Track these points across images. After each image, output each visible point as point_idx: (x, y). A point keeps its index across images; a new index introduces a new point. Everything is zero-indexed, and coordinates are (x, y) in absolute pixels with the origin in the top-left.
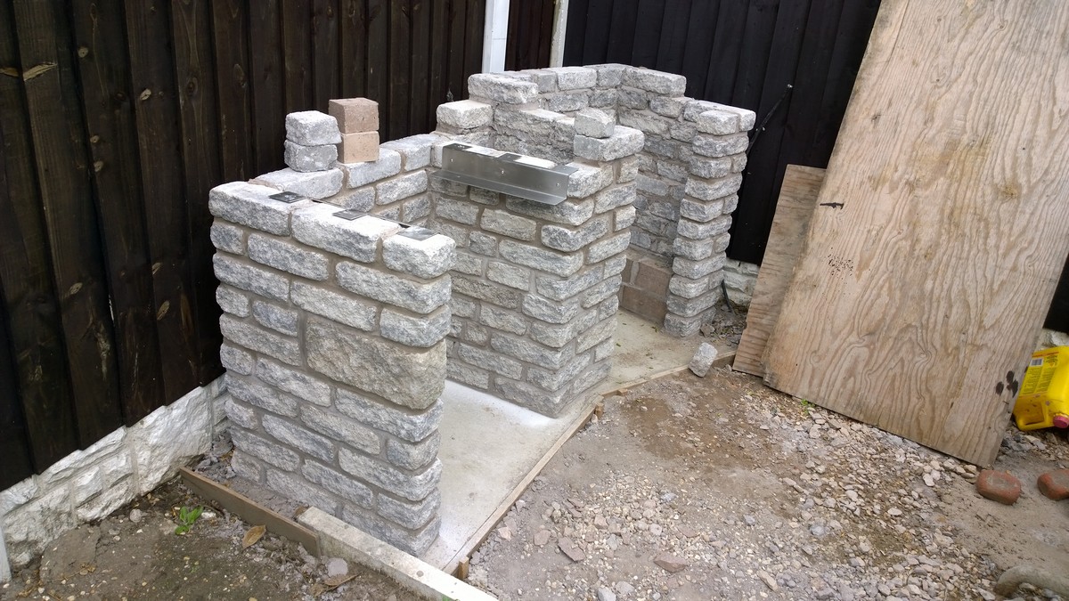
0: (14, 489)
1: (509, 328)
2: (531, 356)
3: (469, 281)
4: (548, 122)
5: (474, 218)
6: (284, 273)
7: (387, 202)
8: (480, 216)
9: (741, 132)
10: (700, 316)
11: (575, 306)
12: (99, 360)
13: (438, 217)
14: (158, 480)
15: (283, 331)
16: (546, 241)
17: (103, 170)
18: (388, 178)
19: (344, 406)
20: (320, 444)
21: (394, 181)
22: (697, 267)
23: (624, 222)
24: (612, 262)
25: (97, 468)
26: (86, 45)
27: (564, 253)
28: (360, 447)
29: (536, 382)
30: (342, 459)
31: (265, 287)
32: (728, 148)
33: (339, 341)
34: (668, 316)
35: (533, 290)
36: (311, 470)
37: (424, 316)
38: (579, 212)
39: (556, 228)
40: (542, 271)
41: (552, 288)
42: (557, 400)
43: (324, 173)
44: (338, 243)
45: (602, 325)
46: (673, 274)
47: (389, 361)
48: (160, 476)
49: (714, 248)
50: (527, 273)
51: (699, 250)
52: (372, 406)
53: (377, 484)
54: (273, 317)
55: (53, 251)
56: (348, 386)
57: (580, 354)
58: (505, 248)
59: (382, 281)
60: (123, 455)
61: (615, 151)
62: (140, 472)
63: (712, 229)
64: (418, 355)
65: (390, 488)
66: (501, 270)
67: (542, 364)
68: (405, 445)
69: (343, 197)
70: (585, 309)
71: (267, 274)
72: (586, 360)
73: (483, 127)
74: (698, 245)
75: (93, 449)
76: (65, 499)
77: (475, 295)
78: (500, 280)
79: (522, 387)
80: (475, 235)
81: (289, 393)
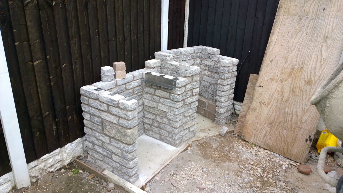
0: (32, 163)
1: (164, 122)
2: (170, 130)
3: (153, 109)
4: (174, 65)
5: (153, 92)
6: (97, 109)
7: (129, 89)
8: (155, 92)
9: (234, 65)
10: (226, 118)
11: (181, 116)
12: (53, 131)
13: (145, 92)
14: (69, 162)
15: (98, 124)
16: (172, 98)
17: (54, 84)
18: (129, 82)
19: (113, 143)
20: (108, 153)
21: (131, 83)
22: (223, 104)
23: (196, 92)
24: (193, 104)
25: (53, 158)
26: (49, 55)
27: (177, 102)
28: (117, 154)
29: (171, 137)
30: (113, 157)
31: (93, 112)
32: (230, 70)
33: (110, 126)
34: (216, 118)
35: (169, 112)
36: (106, 160)
37: (129, 120)
38: (180, 91)
39: (174, 95)
40: (171, 107)
41: (174, 111)
42: (177, 142)
43: (110, 82)
44: (109, 102)
45: (191, 121)
46: (217, 106)
47: (122, 132)
48: (69, 161)
49: (228, 98)
50: (167, 107)
51: (223, 99)
52: (119, 143)
53: (121, 164)
54: (95, 120)
55: (41, 104)
56: (113, 138)
57: (185, 129)
58: (162, 100)
59: (119, 111)
60: (60, 155)
61: (191, 74)
62: (64, 160)
63: (227, 93)
64: (129, 130)
65: (124, 165)
66: (161, 106)
67: (173, 132)
68: (127, 154)
69: (116, 88)
70: (185, 117)
71: (94, 109)
72: (187, 131)
73: (158, 67)
74: (223, 98)
75: (52, 153)
76: (45, 166)
77: (155, 113)
78: (161, 109)
79: (168, 138)
80: (154, 97)
81: (100, 140)
